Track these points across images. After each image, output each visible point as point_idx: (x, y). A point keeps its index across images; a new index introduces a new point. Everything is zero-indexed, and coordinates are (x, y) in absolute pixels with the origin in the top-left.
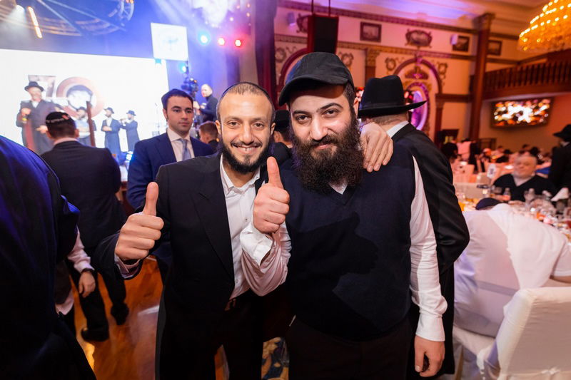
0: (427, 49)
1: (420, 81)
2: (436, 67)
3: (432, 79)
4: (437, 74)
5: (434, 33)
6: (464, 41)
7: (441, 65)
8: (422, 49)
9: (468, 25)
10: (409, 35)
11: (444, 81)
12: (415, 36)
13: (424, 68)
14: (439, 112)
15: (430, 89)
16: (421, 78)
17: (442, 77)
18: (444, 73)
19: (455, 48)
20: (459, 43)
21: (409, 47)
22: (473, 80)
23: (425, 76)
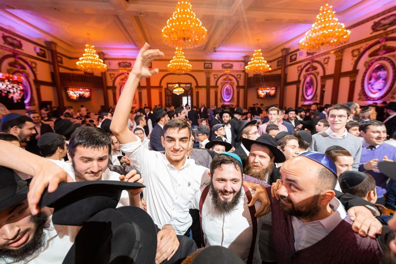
0: (20, 50)
1: (21, 70)
2: (30, 63)
3: (28, 70)
4: (31, 68)
5: (23, 42)
6: (43, 52)
7: (32, 62)
8: (17, 49)
9: (43, 44)
10: (4, 38)
11: (36, 72)
12: (9, 40)
13: (21, 62)
14: (38, 91)
15: (29, 76)
16: (21, 68)
17: (34, 70)
18: (35, 68)
19: (38, 54)
20: (41, 52)
21: (6, 45)
22: (53, 75)
23: (24, 68)
